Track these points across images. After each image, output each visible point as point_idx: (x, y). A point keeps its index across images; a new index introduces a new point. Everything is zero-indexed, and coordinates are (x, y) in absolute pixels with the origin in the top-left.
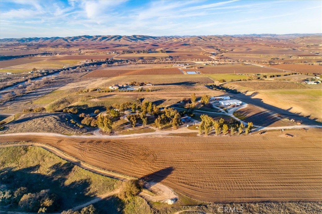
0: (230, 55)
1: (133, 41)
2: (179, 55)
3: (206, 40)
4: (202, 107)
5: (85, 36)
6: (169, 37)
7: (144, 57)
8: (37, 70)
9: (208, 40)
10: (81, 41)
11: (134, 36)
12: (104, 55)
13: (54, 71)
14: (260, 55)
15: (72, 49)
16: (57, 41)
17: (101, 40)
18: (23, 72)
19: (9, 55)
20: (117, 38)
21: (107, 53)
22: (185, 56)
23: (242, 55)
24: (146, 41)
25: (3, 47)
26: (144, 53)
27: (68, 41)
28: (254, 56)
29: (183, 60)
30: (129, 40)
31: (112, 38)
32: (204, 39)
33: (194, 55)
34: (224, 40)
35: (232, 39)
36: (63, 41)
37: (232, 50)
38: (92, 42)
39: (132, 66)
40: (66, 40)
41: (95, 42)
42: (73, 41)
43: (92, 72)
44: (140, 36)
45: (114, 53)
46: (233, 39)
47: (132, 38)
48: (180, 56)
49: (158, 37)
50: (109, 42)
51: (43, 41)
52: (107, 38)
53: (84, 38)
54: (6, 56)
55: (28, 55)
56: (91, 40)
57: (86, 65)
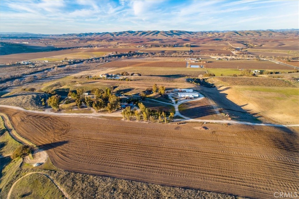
0: (255, 51)
1: (169, 36)
2: (201, 49)
3: (242, 35)
4: (160, 97)
5: (129, 32)
6: (205, 32)
7: (166, 51)
8: (68, 59)
9: (245, 35)
10: (124, 36)
11: (172, 31)
12: (134, 48)
13: (80, 60)
14: (289, 50)
15: (112, 43)
16: (105, 36)
17: (141, 35)
18: (57, 61)
19: (60, 47)
20: (155, 33)
21: (137, 47)
22: (207, 50)
23: (269, 51)
24: (181, 36)
25: (62, 41)
26: (169, 47)
27: (114, 36)
28: (281, 52)
29: (201, 54)
30: (166, 35)
31: (151, 33)
32: (240, 34)
33: (216, 50)
34: (262, 35)
35: (271, 34)
36: (110, 36)
37: (261, 46)
38: (133, 36)
39: (149, 58)
40: (113, 35)
41: (135, 37)
42: (118, 36)
43: (110, 62)
44: (176, 31)
45: (143, 46)
46: (273, 34)
47: (169, 33)
48: (201, 51)
49: (194, 32)
50: (147, 37)
51: (95, 36)
52: (147, 33)
53: (127, 33)
54: (58, 48)
55: (74, 47)
56: (133, 35)
57: (110, 56)
